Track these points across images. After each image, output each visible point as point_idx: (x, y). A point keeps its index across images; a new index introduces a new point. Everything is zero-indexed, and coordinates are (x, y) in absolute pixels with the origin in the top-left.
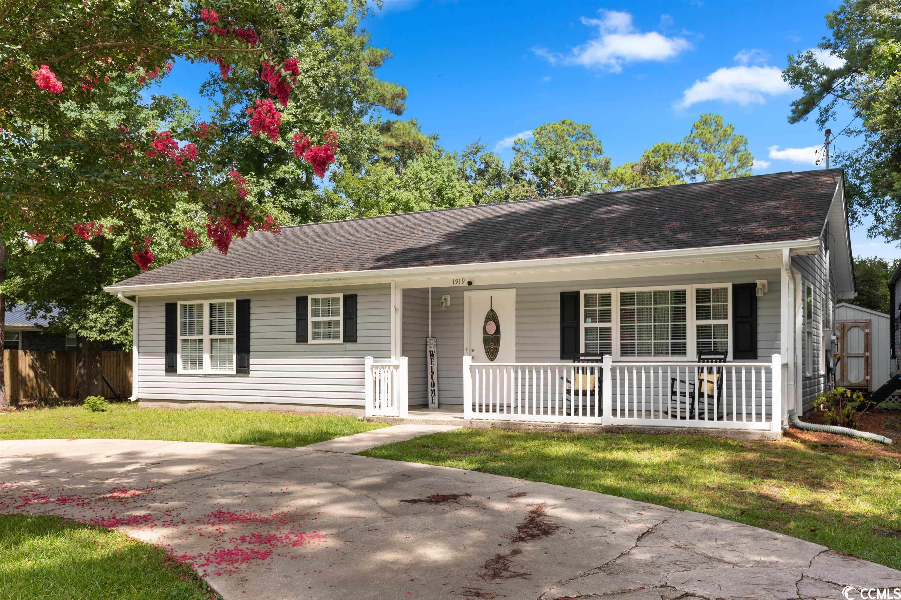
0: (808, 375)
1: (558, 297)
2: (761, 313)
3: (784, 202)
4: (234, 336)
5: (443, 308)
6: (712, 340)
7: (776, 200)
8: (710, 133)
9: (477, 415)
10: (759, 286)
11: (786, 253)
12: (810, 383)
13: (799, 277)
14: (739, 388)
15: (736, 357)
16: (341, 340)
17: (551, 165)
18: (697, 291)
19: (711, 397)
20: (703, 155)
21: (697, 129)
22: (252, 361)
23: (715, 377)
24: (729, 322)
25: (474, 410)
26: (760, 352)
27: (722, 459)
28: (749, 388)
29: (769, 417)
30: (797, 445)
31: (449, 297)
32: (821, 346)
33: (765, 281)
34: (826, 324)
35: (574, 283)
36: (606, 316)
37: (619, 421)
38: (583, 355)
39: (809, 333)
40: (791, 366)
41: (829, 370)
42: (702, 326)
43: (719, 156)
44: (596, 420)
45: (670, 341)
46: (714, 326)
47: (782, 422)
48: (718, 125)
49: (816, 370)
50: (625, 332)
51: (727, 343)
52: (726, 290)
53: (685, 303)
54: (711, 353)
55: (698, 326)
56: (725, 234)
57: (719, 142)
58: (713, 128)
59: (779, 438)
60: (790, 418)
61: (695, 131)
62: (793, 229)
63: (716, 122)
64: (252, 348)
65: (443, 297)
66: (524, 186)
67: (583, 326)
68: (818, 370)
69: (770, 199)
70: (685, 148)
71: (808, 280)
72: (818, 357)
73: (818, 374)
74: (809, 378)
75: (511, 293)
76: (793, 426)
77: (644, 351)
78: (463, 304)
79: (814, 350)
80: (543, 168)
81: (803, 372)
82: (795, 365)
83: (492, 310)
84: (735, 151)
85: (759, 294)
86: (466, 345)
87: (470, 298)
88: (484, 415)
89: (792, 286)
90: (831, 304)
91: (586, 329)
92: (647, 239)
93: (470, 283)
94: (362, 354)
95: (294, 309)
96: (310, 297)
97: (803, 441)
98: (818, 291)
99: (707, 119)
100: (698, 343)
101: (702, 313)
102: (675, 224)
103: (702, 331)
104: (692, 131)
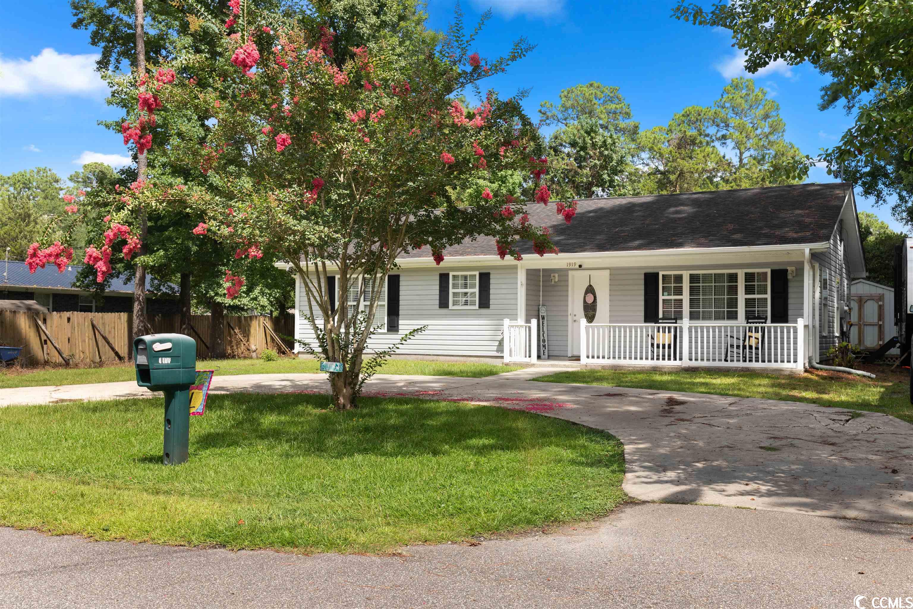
0: (824, 334)
1: (643, 277)
2: (790, 290)
3: (807, 211)
4: (386, 303)
5: (553, 283)
6: (756, 309)
7: (802, 209)
8: (741, 97)
9: (591, 361)
10: (789, 272)
11: (807, 251)
12: (826, 341)
13: (817, 265)
14: (776, 343)
15: (772, 322)
16: (477, 307)
17: (588, 140)
18: (746, 274)
19: (757, 348)
20: (734, 121)
21: (728, 93)
22: (400, 322)
23: (759, 335)
24: (768, 296)
25: (588, 357)
26: (790, 318)
27: (766, 382)
28: (782, 343)
29: (795, 361)
30: (814, 377)
31: (557, 275)
32: (836, 314)
33: (794, 268)
34: (841, 298)
35: (654, 267)
36: (679, 291)
37: (694, 364)
38: (661, 319)
39: (825, 305)
40: (811, 327)
41: (842, 333)
42: (750, 299)
43: (750, 121)
44: (678, 363)
45: (726, 309)
46: (758, 299)
47: (804, 364)
48: (750, 89)
49: (831, 332)
50: (693, 303)
51: (766, 311)
52: (766, 273)
53: (737, 282)
54: (755, 318)
55: (746, 299)
56: (766, 236)
57: (751, 106)
58: (744, 92)
59: (802, 373)
60: (810, 362)
61: (725, 96)
62: (812, 234)
63: (747, 86)
64: (401, 312)
65: (552, 275)
66: (563, 159)
67: (661, 298)
68: (833, 332)
69: (798, 208)
70: (715, 113)
71: (825, 266)
72: (833, 322)
73: (833, 336)
74: (825, 337)
75: (607, 272)
76: (812, 367)
77: (707, 317)
78: (567, 281)
79: (829, 317)
80: (580, 141)
81: (820, 332)
82: (814, 327)
83: (590, 286)
84: (766, 117)
85: (790, 277)
86: (570, 312)
87: (573, 276)
88: (596, 361)
89: (811, 273)
90: (846, 282)
91: (664, 300)
92: (711, 238)
93: (580, 266)
94: (500, 317)
95: (438, 282)
96: (451, 274)
97: (817, 375)
98: (833, 273)
99: (738, 83)
100: (746, 311)
101: (749, 290)
102: (731, 227)
103: (749, 303)
104: (722, 95)
